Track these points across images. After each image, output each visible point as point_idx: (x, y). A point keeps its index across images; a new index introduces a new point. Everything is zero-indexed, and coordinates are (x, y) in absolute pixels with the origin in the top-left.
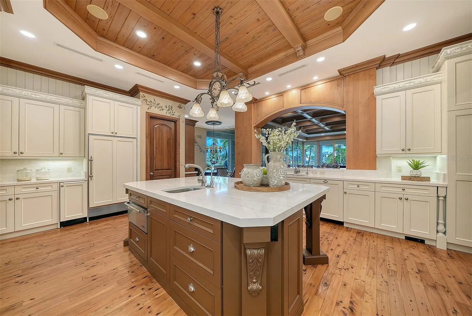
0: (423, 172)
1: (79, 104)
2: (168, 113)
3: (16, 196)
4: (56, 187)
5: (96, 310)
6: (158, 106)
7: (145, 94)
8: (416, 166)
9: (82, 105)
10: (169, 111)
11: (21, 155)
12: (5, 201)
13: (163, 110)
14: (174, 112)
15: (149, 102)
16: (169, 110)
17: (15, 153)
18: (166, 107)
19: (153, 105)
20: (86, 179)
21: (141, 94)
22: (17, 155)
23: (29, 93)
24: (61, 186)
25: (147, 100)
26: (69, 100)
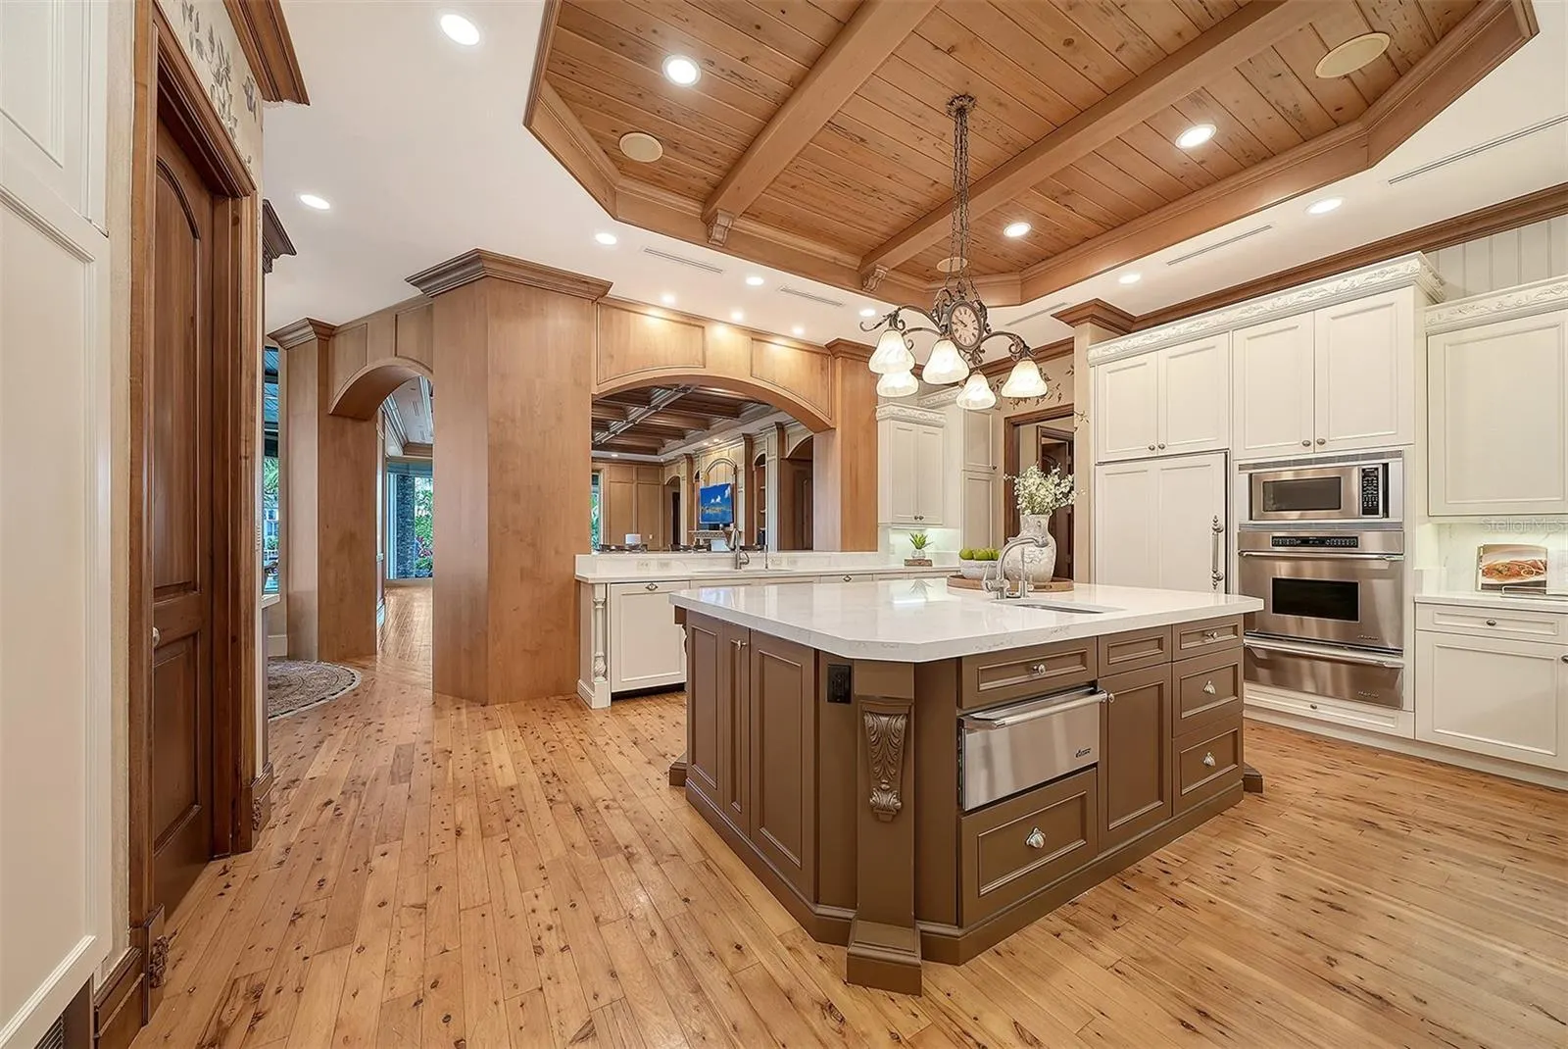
0: (928, 552)
5: (1300, 953)
8: (920, 544)
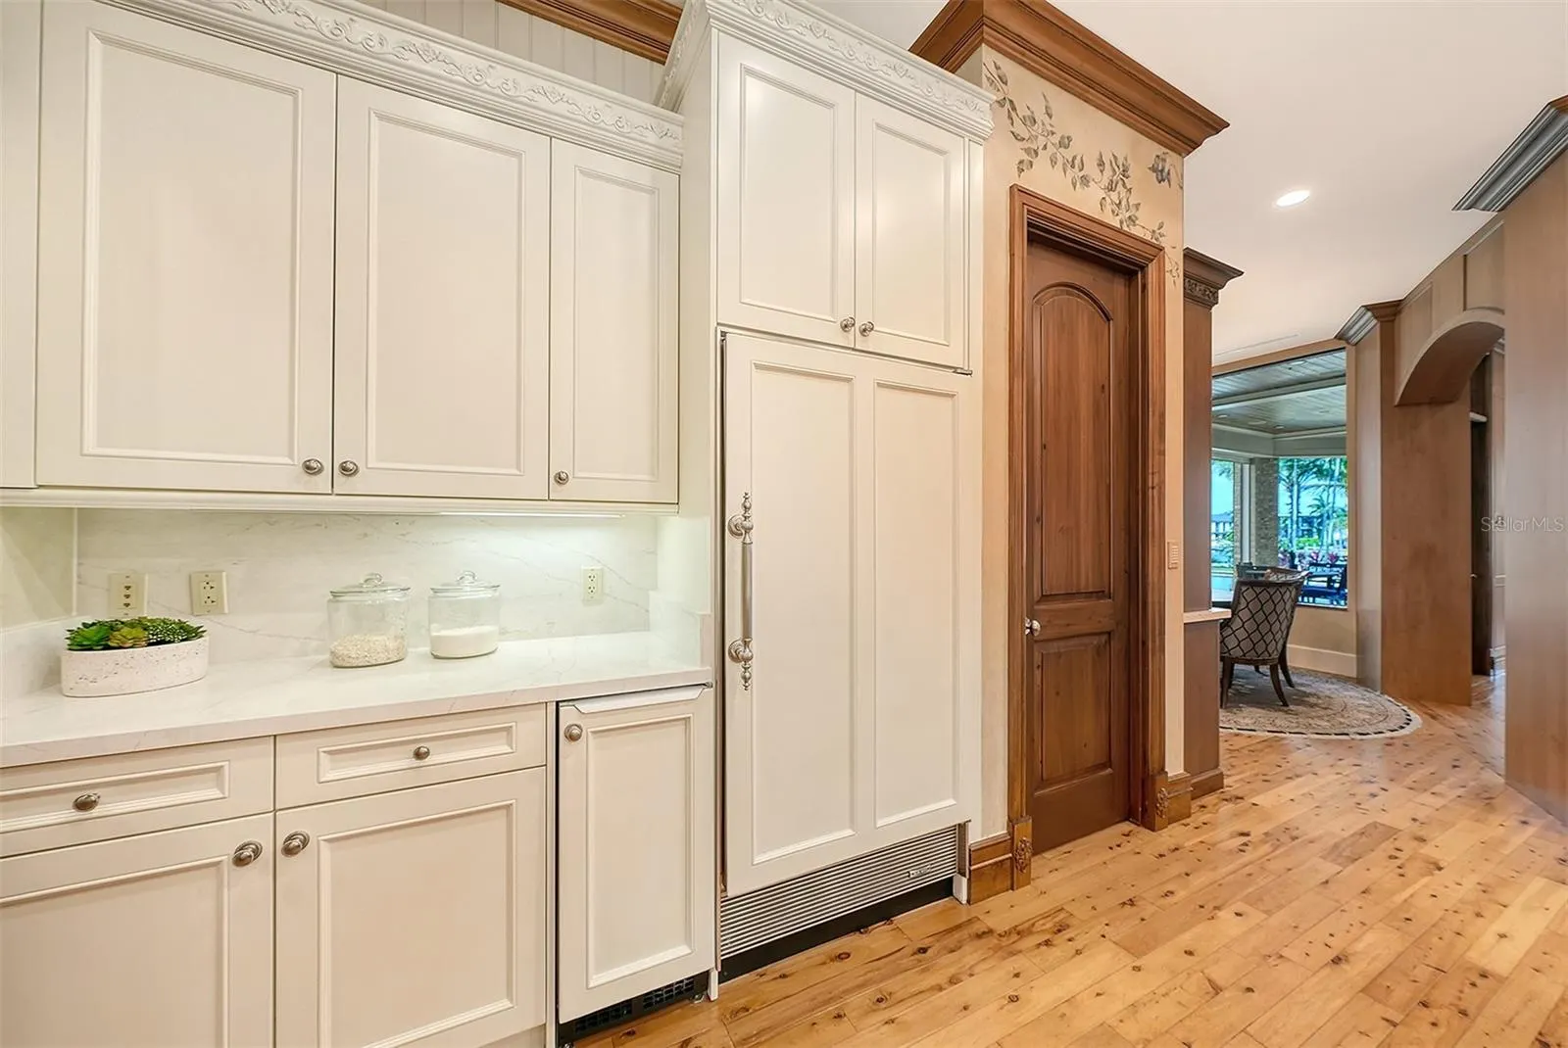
1: (652, 138)
2: (1108, 208)
3: (289, 824)
4: (532, 733)
6: (1062, 150)
7: (1009, 67)
9: (667, 142)
10: (1114, 196)
11: (343, 484)
12: (213, 869)
13: (1085, 181)
14: (1137, 206)
15: (1024, 120)
16: (1111, 188)
17: (308, 468)
18: (1101, 164)
19: (1042, 141)
20: (708, 675)
21: (987, 56)
22: (322, 482)
23: (394, 37)
24: (561, 736)
25: (1014, 109)
26: (600, 104)
